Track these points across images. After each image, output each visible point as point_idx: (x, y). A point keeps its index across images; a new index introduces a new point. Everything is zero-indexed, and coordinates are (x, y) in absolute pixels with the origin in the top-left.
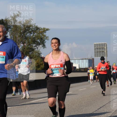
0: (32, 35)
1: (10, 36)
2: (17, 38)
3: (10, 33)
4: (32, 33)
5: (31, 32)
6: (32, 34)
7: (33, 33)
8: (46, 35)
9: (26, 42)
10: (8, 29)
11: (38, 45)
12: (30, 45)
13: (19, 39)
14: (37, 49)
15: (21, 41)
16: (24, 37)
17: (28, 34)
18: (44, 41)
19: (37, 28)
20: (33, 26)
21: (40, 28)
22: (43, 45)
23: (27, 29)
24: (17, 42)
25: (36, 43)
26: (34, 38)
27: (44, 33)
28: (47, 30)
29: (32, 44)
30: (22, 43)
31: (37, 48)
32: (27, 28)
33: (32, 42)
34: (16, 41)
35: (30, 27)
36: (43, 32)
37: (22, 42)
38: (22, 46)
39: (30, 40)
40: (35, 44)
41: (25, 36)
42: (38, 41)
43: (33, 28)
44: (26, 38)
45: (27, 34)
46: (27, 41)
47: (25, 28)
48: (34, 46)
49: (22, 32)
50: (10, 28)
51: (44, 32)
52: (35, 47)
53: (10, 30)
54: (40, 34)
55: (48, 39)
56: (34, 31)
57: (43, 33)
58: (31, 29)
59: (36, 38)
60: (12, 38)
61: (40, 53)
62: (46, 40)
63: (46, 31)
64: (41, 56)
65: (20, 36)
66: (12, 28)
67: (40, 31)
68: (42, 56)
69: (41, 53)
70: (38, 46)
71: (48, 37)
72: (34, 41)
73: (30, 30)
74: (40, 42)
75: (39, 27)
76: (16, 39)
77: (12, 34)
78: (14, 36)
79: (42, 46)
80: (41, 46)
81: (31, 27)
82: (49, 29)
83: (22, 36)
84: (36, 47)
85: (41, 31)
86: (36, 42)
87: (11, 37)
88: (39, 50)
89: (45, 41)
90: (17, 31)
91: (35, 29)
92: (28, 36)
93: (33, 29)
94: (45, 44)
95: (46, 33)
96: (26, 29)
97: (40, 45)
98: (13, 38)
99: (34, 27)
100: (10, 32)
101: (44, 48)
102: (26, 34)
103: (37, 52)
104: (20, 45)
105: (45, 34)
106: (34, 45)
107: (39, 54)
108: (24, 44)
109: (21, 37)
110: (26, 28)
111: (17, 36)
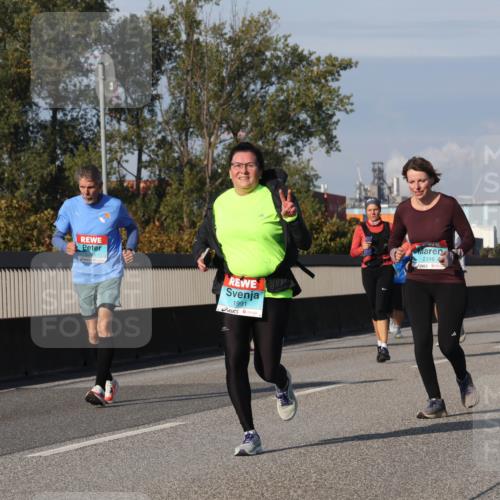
0: (272, 89)
1: (172, 94)
2: (205, 107)
3: (170, 84)
4: (273, 79)
5: (271, 77)
6: (272, 84)
7: (279, 78)
8: (339, 88)
9: (247, 122)
10: (163, 63)
11: (302, 135)
12: (262, 136)
13: (211, 108)
14: (295, 158)
15: (224, 120)
16: (237, 102)
17: (255, 84)
18: (331, 116)
19: (298, 58)
20: (275, 49)
21: (311, 54)
22: (324, 137)
23: (248, 60)
24: (205, 123)
25: (290, 127)
26: (280, 106)
27: (329, 78)
28: (347, 65)
29: (273, 130)
30: (224, 126)
31: (298, 152)
32: (248, 55)
33: (273, 125)
34: (198, 117)
35: (264, 54)
36: (325, 78)
37: (227, 123)
38: (227, 143)
39: (262, 114)
40: (289, 132)
41: (241, 97)
42: (303, 116)
43: (278, 58)
44: (245, 105)
45: (252, 87)
46: (248, 119)
47: (240, 58)
48: (284, 142)
49: (224, 74)
50: (170, 57)
51: (331, 74)
52: (285, 149)
53: (170, 66)
54: (313, 85)
55: (349, 108)
56: (283, 72)
57: (327, 81)
58: (270, 60)
59: (293, 106)
60: (182, 105)
61: (312, 173)
62: (337, 113)
63: (342, 72)
64: (317, 190)
65: (217, 97)
66: (179, 56)
67: (312, 71)
68: (322, 191)
69: (317, 177)
70: (300, 144)
71: (348, 98)
72: (283, 120)
73: (264, 68)
74: (313, 121)
75: (306, 53)
76: (200, 108)
77: (179, 86)
78: (187, 93)
79: (322, 143)
80: (315, 141)
81: (268, 54)
82: (354, 61)
83: (225, 95)
84: (291, 149)
85: (315, 68)
86: (293, 125)
87: (174, 98)
88: (309, 160)
89: (335, 119)
90: (204, 74)
91: (286, 60)
92: (255, 96)
93: (277, 63)
94: (334, 133)
95: (337, 80)
96: (243, 64)
97: (312, 139)
98: (186, 105)
99: (279, 54)
100: (169, 78)
101: (328, 152)
102: (244, 86)
103: (298, 171)
104: (218, 137)
105: (333, 85)
106: (284, 137)
107: (308, 180)
108: (235, 134)
109: (221, 101)
110: (242, 55)
111: (204, 96)
